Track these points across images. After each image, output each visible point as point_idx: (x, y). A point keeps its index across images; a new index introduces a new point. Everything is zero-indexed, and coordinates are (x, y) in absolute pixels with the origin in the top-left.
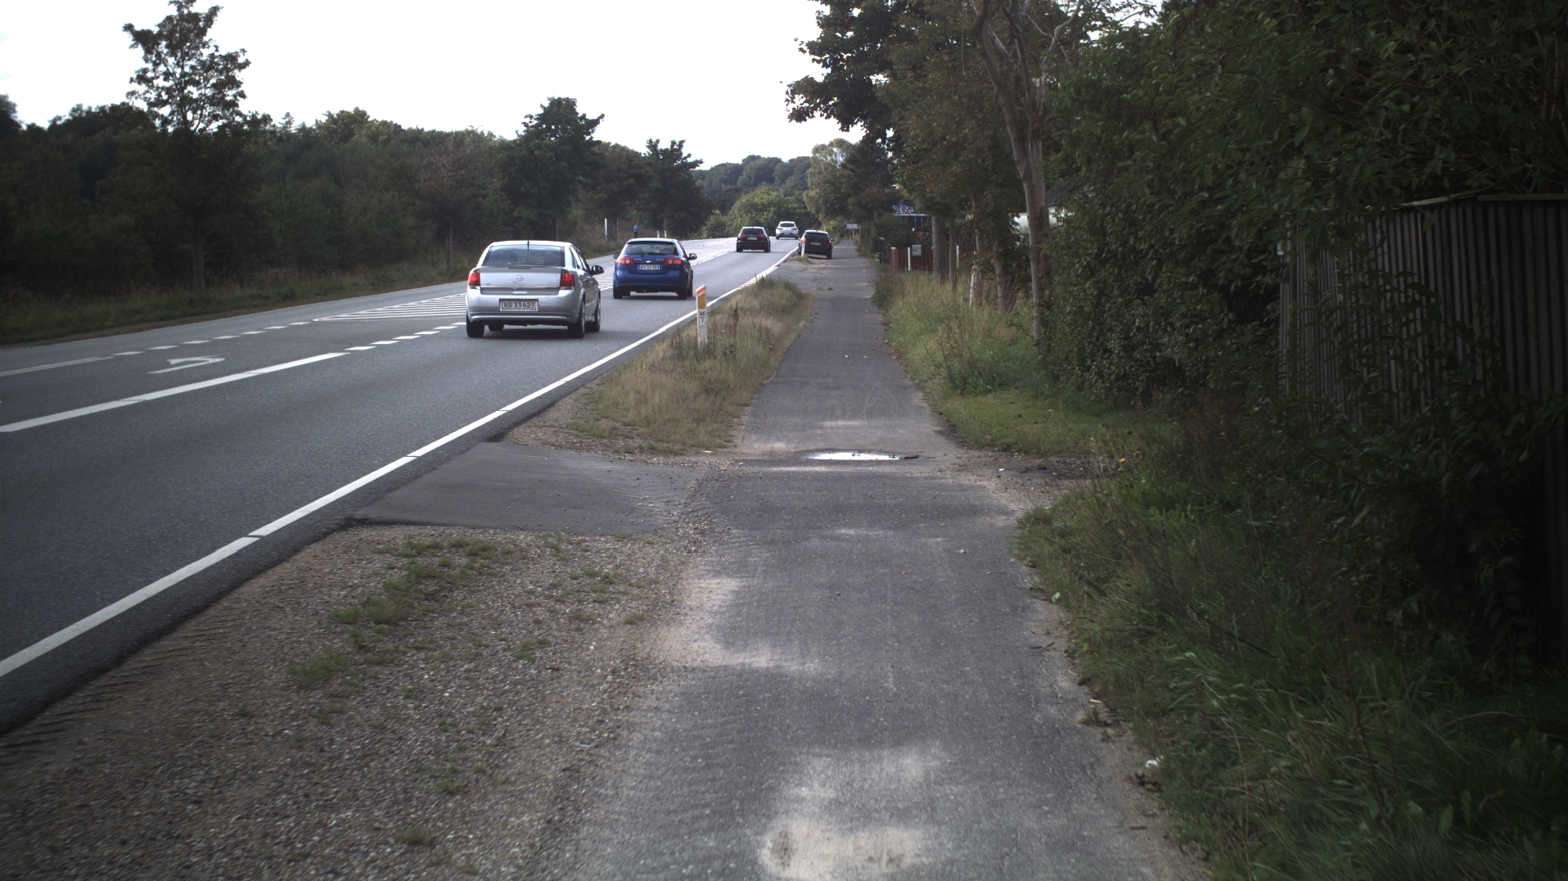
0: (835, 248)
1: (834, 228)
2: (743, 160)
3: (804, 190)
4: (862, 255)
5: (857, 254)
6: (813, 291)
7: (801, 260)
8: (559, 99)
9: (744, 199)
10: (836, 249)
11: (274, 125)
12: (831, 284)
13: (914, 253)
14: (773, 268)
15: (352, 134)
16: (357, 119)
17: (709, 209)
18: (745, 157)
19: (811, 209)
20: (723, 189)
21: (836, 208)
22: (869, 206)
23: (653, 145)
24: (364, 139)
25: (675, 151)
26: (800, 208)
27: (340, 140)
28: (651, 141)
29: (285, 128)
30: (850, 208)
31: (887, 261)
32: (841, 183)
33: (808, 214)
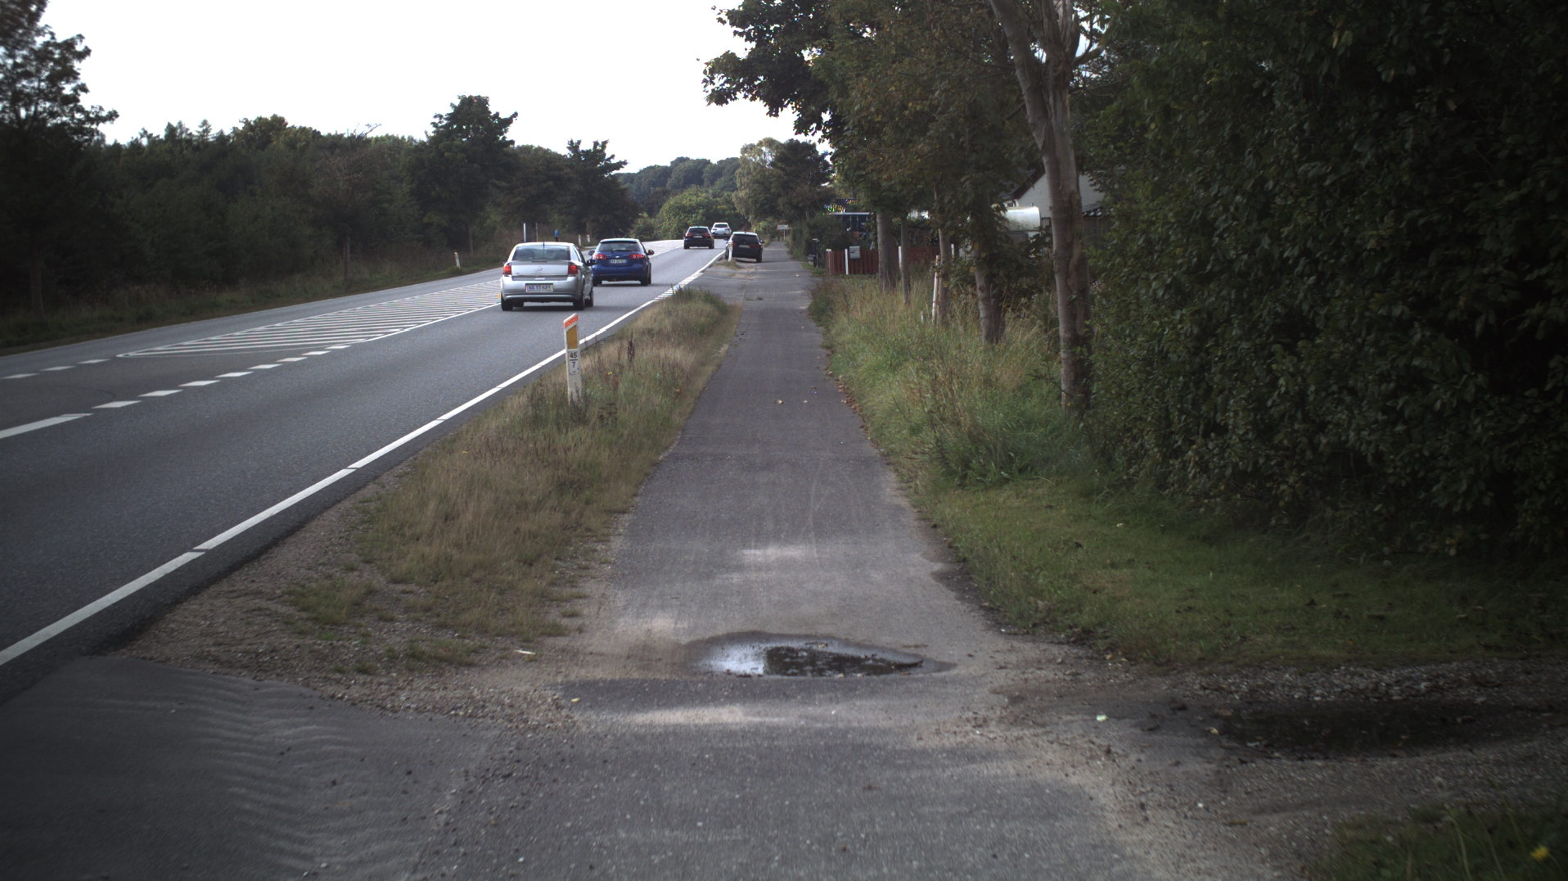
0: (765, 249)
1: (765, 229)
2: (672, 162)
3: (733, 191)
4: (794, 258)
5: (789, 256)
6: (740, 302)
7: (728, 265)
8: (471, 97)
9: (672, 201)
10: (767, 252)
11: (191, 134)
12: (761, 293)
13: (852, 256)
14: (697, 274)
15: (269, 141)
16: (276, 125)
17: (633, 211)
18: (674, 159)
19: (741, 210)
20: (652, 192)
21: (766, 207)
22: (800, 205)
23: (574, 147)
24: (282, 146)
25: (598, 153)
26: (730, 209)
27: (258, 148)
28: (572, 142)
29: (202, 136)
30: (781, 208)
31: (822, 265)
32: (771, 183)
33: (737, 215)
